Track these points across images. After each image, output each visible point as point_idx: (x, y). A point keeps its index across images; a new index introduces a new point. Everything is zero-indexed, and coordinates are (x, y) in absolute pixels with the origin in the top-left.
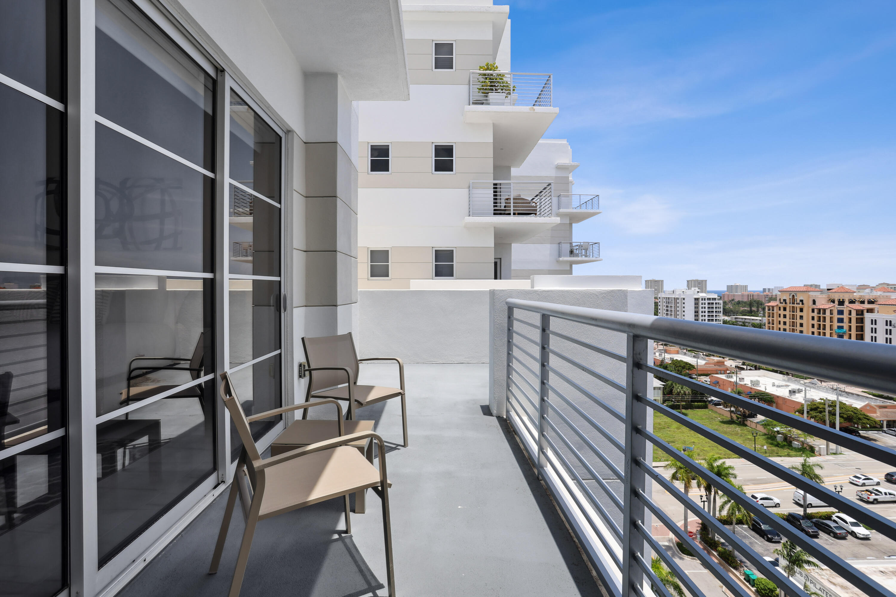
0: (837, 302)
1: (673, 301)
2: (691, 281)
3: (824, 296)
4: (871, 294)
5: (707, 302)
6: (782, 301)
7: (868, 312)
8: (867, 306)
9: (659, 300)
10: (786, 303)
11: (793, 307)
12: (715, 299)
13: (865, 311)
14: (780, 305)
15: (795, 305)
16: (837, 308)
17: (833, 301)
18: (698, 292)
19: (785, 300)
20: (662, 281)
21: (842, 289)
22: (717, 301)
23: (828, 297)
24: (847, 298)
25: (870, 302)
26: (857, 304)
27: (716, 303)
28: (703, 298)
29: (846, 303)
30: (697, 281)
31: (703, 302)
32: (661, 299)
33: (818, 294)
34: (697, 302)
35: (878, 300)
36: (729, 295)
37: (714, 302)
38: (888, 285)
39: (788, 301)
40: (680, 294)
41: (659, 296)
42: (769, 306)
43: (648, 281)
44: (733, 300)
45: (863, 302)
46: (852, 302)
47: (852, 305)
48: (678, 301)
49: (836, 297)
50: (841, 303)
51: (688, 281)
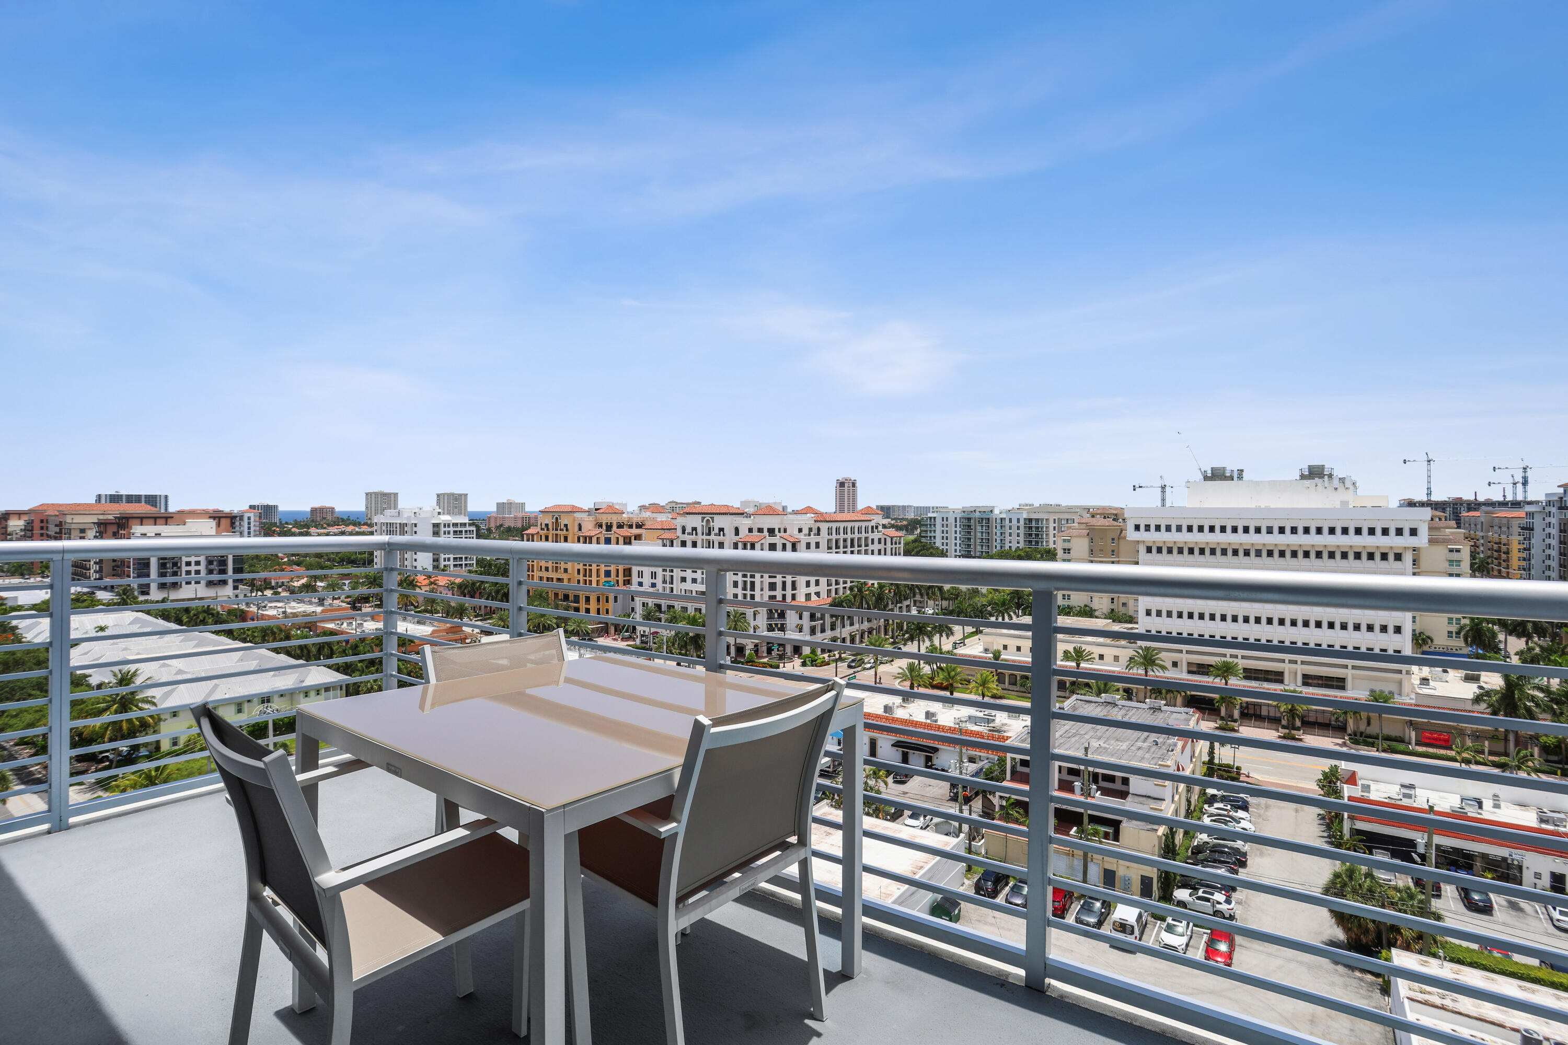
0: (604, 527)
1: (398, 529)
2: (444, 494)
3: (591, 518)
4: (640, 516)
5: (452, 529)
6: (543, 526)
7: (635, 539)
8: (635, 531)
9: (375, 528)
10: (548, 529)
11: (557, 535)
12: (465, 524)
13: (633, 538)
14: (542, 532)
15: (559, 532)
16: (604, 534)
17: (600, 526)
18: (439, 513)
19: (547, 525)
20: (396, 495)
21: (612, 510)
22: (468, 528)
23: (596, 520)
24: (615, 520)
25: (639, 526)
26: (625, 528)
27: (466, 531)
28: (447, 523)
29: (614, 528)
30: (453, 494)
31: (447, 529)
32: (379, 525)
33: (585, 515)
34: (436, 529)
35: (646, 522)
36: (496, 518)
37: (463, 529)
38: (677, 503)
39: (550, 527)
40: (409, 517)
41: (375, 521)
42: (528, 535)
43: (371, 494)
44: (501, 526)
45: (631, 526)
46: (620, 526)
47: (620, 531)
48: (406, 529)
49: (604, 519)
50: (609, 528)
51: (438, 496)
